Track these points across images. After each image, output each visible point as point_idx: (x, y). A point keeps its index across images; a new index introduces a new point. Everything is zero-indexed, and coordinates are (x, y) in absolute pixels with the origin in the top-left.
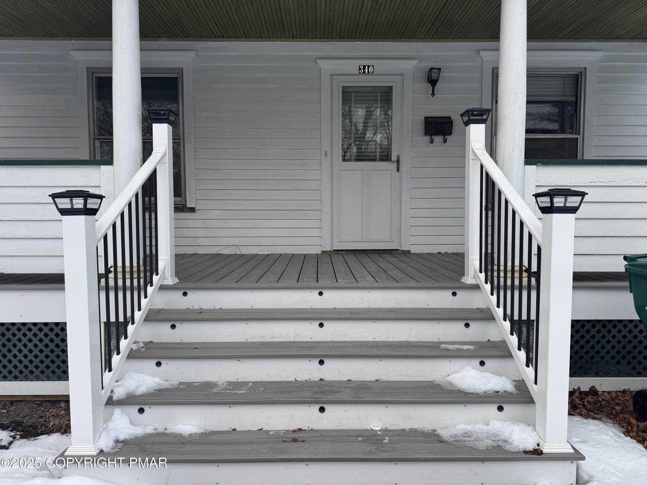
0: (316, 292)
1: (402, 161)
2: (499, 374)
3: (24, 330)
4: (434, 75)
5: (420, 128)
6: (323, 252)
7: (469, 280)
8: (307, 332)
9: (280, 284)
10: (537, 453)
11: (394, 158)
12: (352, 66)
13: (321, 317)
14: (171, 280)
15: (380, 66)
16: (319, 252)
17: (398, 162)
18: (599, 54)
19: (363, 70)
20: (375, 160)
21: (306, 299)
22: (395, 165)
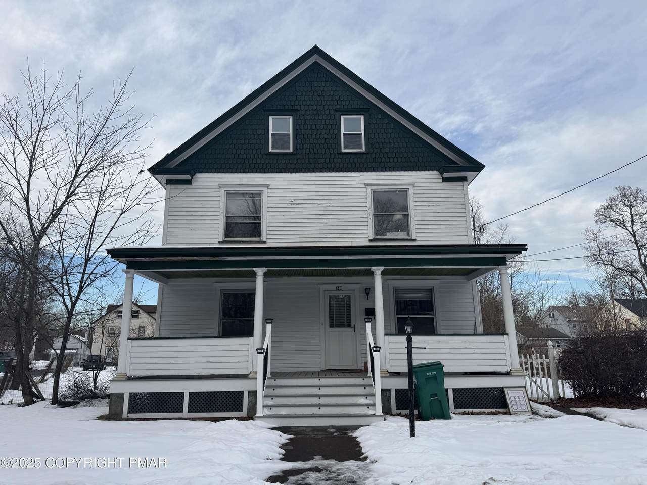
0: (318, 379)
1: (356, 327)
2: (370, 400)
3: (222, 394)
4: (368, 291)
5: (364, 312)
6: (321, 370)
7: (369, 375)
8: (316, 391)
9: (306, 377)
10: (374, 415)
11: (352, 326)
12: (334, 287)
13: (320, 387)
14: (270, 377)
15: (344, 287)
16: (320, 371)
17: (354, 328)
18: (438, 282)
19: (338, 289)
20: (344, 327)
21: (315, 381)
22: (353, 329)
